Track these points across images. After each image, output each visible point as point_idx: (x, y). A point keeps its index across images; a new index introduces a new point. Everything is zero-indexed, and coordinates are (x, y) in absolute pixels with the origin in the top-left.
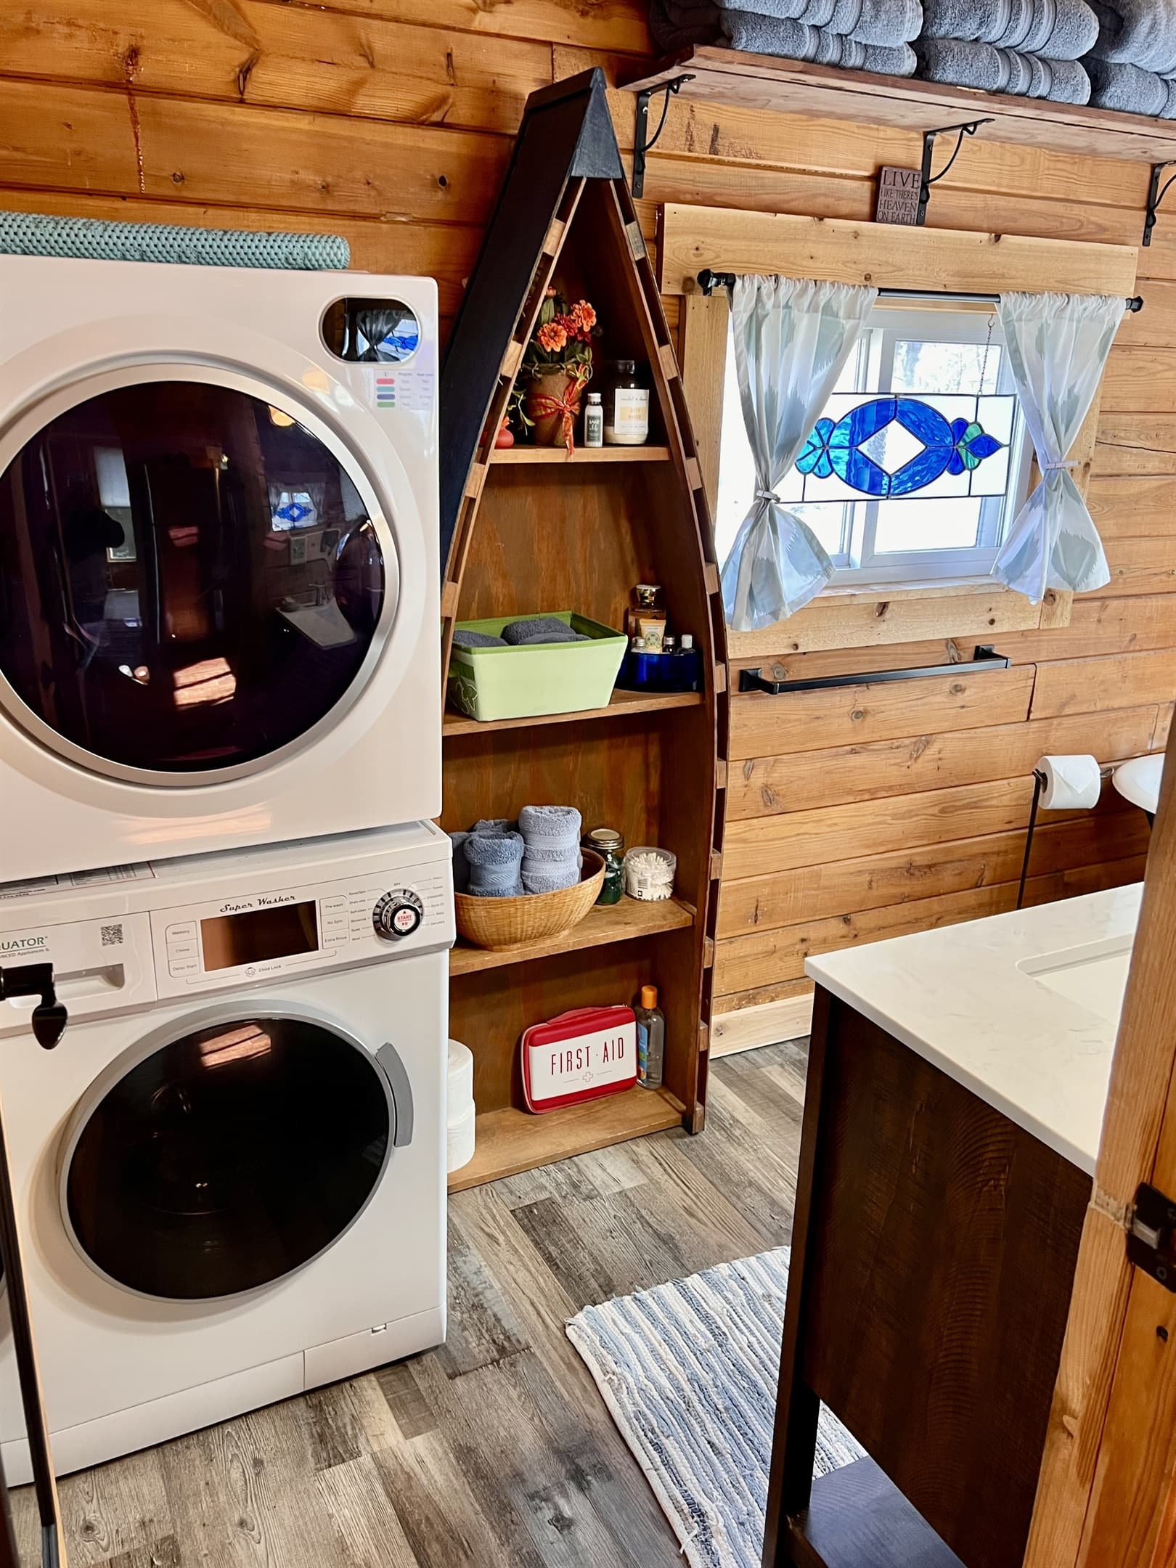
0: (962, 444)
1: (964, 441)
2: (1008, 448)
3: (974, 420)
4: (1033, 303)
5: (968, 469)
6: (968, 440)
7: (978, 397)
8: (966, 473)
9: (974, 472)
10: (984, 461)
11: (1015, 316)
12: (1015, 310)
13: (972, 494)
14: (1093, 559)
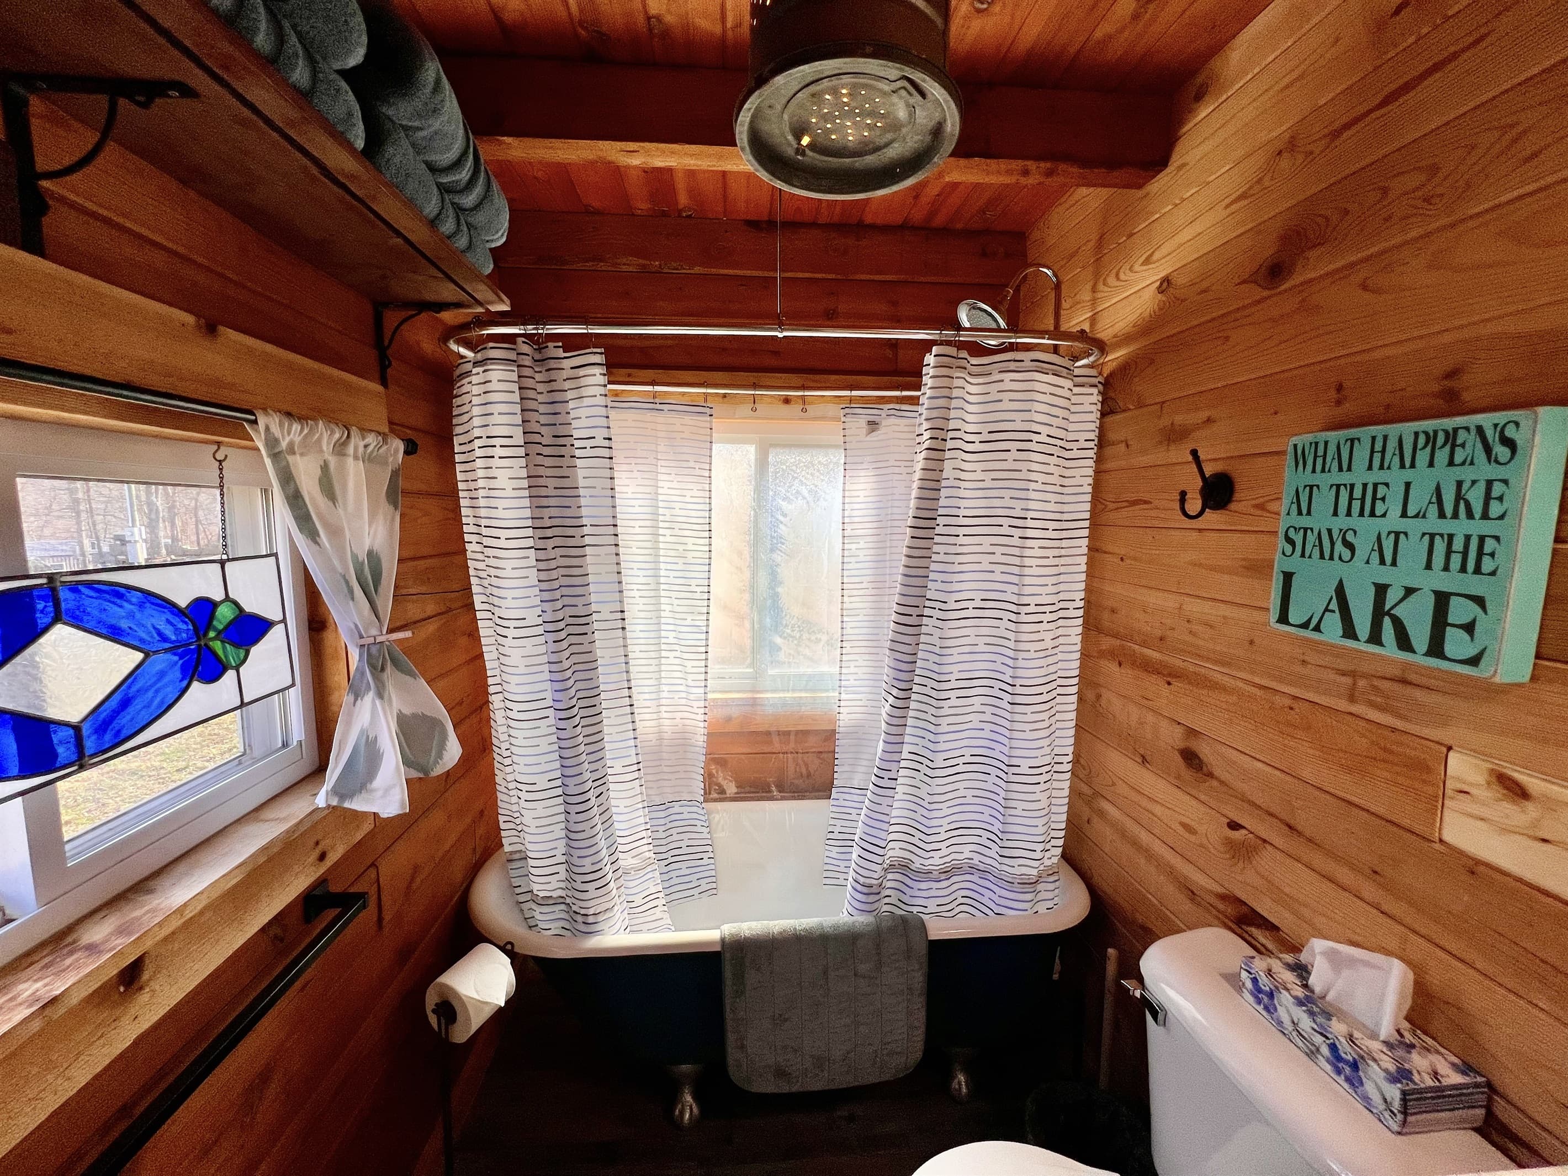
0: (212, 634)
1: (215, 629)
2: (282, 625)
3: (223, 597)
4: (306, 431)
5: (232, 668)
6: (221, 627)
7: (222, 563)
8: (230, 675)
9: (241, 670)
10: (254, 650)
11: (284, 444)
12: (284, 438)
13: (246, 700)
14: (444, 738)
